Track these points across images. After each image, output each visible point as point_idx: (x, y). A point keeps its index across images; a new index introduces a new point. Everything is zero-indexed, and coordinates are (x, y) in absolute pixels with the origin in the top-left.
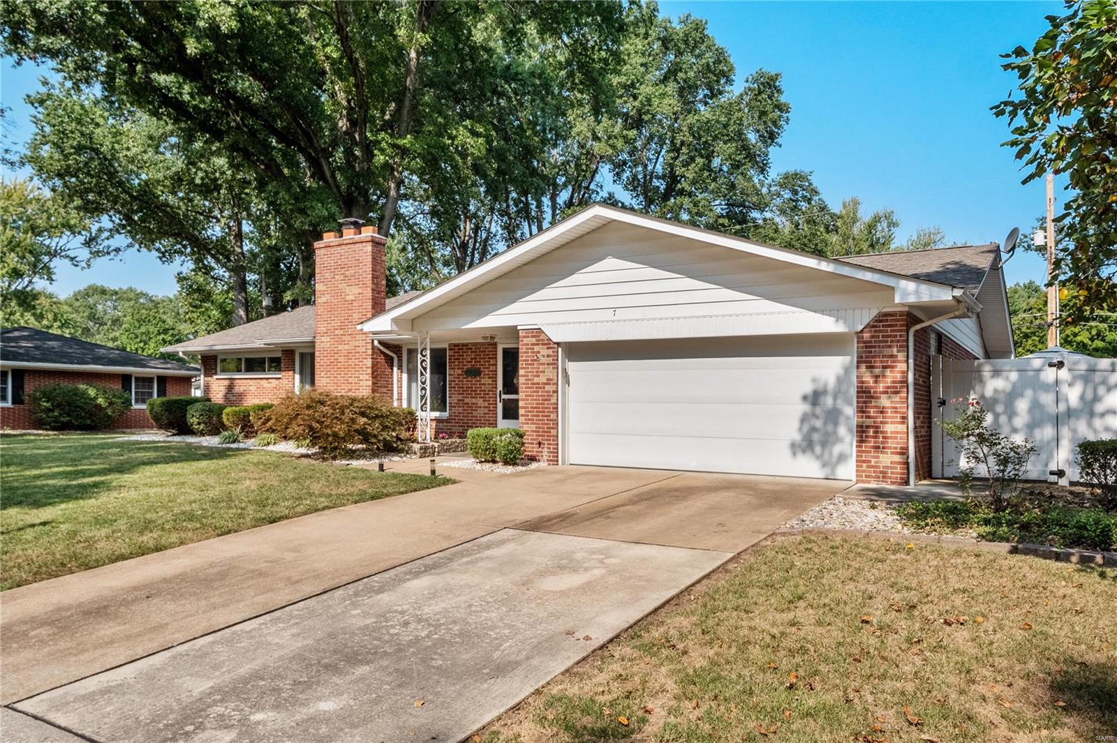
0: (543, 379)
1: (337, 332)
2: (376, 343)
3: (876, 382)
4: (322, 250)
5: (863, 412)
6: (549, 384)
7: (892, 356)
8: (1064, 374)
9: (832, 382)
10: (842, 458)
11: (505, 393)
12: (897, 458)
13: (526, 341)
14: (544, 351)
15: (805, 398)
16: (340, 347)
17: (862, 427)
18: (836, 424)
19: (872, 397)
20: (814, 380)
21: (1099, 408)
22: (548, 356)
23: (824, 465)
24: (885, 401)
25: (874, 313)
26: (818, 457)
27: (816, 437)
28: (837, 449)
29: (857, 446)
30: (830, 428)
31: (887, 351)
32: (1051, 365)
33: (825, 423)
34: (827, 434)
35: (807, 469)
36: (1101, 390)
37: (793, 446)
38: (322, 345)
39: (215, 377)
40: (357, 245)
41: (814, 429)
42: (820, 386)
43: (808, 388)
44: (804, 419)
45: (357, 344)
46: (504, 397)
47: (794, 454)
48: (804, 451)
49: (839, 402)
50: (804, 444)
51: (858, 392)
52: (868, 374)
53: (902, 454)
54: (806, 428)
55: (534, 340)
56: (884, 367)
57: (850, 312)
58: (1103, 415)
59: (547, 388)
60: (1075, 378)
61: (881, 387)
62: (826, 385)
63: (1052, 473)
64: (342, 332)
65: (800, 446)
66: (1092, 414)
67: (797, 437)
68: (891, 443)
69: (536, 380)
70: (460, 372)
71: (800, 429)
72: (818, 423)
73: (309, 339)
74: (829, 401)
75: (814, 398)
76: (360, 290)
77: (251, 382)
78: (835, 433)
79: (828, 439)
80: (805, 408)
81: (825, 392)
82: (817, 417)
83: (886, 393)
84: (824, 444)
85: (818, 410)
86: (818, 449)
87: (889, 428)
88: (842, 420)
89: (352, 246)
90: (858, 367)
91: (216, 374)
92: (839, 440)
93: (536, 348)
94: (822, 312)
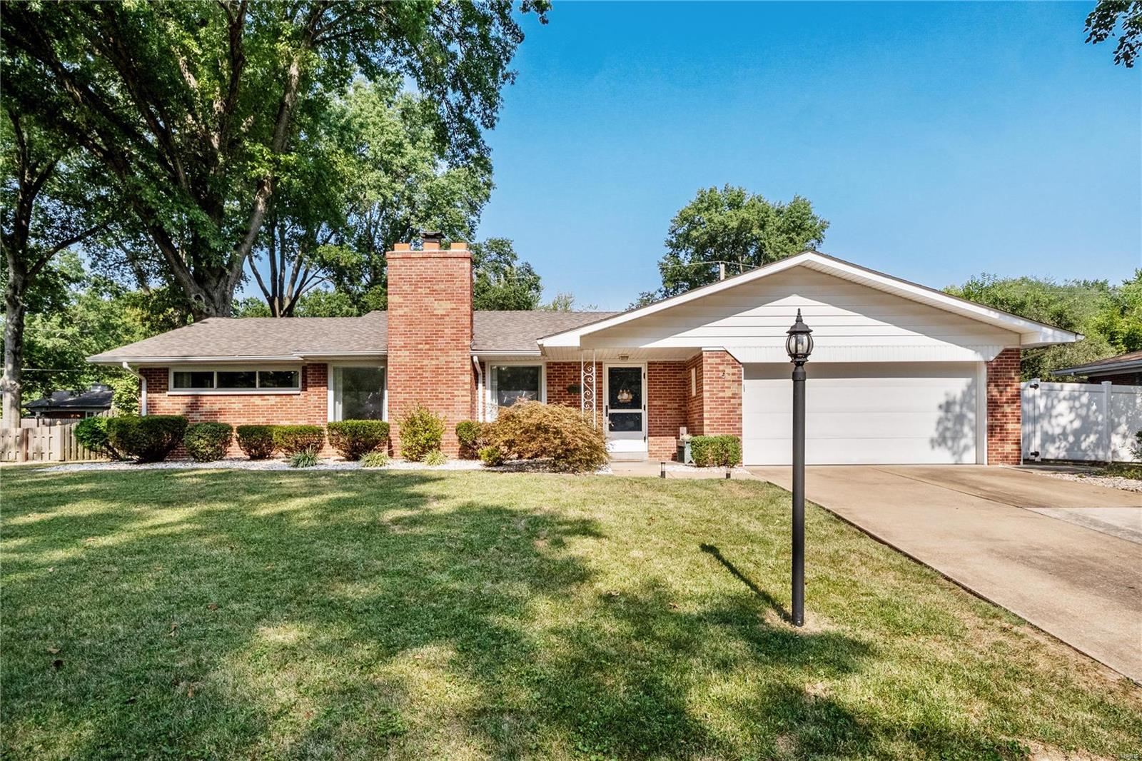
0: (728, 393)
1: (420, 347)
2: (476, 359)
3: (1001, 396)
4: (397, 262)
5: (993, 416)
6: (734, 398)
7: (1011, 378)
8: (1038, 392)
9: (959, 396)
10: (966, 448)
11: (612, 408)
12: (1015, 447)
13: (710, 361)
14: (729, 370)
15: (940, 407)
16: (425, 362)
17: (992, 426)
18: (962, 425)
19: (999, 406)
20: (947, 394)
21: (1055, 412)
22: (733, 374)
23: (954, 454)
24: (1007, 409)
25: (1001, 349)
26: (950, 449)
27: (948, 434)
28: (963, 442)
29: (988, 440)
30: (958, 427)
31: (1008, 375)
32: (1031, 387)
33: (955, 424)
34: (956, 432)
35: (942, 457)
36: (1055, 402)
37: (932, 441)
38: (398, 360)
39: (168, 393)
40: (449, 260)
41: (947, 429)
42: (951, 399)
43: (943, 400)
44: (939, 422)
45: (450, 359)
46: (611, 411)
47: (933, 447)
48: (940, 445)
49: (965, 409)
50: (940, 440)
51: (988, 403)
52: (996, 390)
53: (1017, 443)
54: (941, 429)
55: (718, 361)
56: (1006, 386)
57: (991, 347)
58: (1056, 417)
59: (733, 401)
60: (1041, 394)
61: (1004, 399)
62: (955, 398)
63: (1032, 454)
64: (427, 346)
65: (937, 441)
66: (1051, 417)
67: (935, 435)
68: (1011, 437)
69: (721, 394)
70: (561, 388)
71: (937, 429)
72: (950, 425)
73: (378, 352)
74: (957, 409)
75: (947, 407)
76: (454, 306)
77: (233, 399)
78: (962, 431)
79: (957, 436)
80: (941, 414)
81: (954, 403)
82: (949, 420)
83: (1008, 403)
84: (954, 439)
85: (950, 415)
86: (950, 443)
87: (1010, 427)
88: (966, 422)
89: (444, 260)
90: (988, 386)
91: (167, 390)
92: (964, 436)
93: (721, 368)
94: (966, 347)
